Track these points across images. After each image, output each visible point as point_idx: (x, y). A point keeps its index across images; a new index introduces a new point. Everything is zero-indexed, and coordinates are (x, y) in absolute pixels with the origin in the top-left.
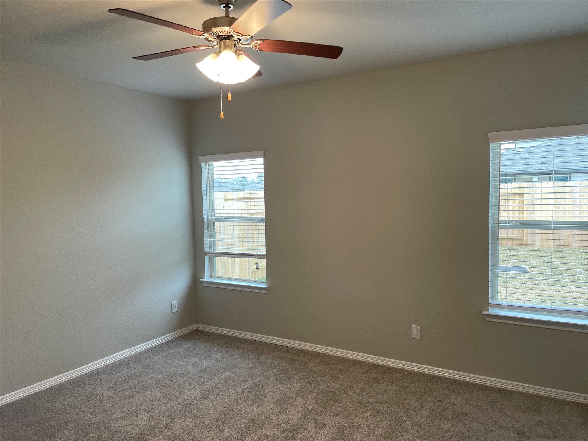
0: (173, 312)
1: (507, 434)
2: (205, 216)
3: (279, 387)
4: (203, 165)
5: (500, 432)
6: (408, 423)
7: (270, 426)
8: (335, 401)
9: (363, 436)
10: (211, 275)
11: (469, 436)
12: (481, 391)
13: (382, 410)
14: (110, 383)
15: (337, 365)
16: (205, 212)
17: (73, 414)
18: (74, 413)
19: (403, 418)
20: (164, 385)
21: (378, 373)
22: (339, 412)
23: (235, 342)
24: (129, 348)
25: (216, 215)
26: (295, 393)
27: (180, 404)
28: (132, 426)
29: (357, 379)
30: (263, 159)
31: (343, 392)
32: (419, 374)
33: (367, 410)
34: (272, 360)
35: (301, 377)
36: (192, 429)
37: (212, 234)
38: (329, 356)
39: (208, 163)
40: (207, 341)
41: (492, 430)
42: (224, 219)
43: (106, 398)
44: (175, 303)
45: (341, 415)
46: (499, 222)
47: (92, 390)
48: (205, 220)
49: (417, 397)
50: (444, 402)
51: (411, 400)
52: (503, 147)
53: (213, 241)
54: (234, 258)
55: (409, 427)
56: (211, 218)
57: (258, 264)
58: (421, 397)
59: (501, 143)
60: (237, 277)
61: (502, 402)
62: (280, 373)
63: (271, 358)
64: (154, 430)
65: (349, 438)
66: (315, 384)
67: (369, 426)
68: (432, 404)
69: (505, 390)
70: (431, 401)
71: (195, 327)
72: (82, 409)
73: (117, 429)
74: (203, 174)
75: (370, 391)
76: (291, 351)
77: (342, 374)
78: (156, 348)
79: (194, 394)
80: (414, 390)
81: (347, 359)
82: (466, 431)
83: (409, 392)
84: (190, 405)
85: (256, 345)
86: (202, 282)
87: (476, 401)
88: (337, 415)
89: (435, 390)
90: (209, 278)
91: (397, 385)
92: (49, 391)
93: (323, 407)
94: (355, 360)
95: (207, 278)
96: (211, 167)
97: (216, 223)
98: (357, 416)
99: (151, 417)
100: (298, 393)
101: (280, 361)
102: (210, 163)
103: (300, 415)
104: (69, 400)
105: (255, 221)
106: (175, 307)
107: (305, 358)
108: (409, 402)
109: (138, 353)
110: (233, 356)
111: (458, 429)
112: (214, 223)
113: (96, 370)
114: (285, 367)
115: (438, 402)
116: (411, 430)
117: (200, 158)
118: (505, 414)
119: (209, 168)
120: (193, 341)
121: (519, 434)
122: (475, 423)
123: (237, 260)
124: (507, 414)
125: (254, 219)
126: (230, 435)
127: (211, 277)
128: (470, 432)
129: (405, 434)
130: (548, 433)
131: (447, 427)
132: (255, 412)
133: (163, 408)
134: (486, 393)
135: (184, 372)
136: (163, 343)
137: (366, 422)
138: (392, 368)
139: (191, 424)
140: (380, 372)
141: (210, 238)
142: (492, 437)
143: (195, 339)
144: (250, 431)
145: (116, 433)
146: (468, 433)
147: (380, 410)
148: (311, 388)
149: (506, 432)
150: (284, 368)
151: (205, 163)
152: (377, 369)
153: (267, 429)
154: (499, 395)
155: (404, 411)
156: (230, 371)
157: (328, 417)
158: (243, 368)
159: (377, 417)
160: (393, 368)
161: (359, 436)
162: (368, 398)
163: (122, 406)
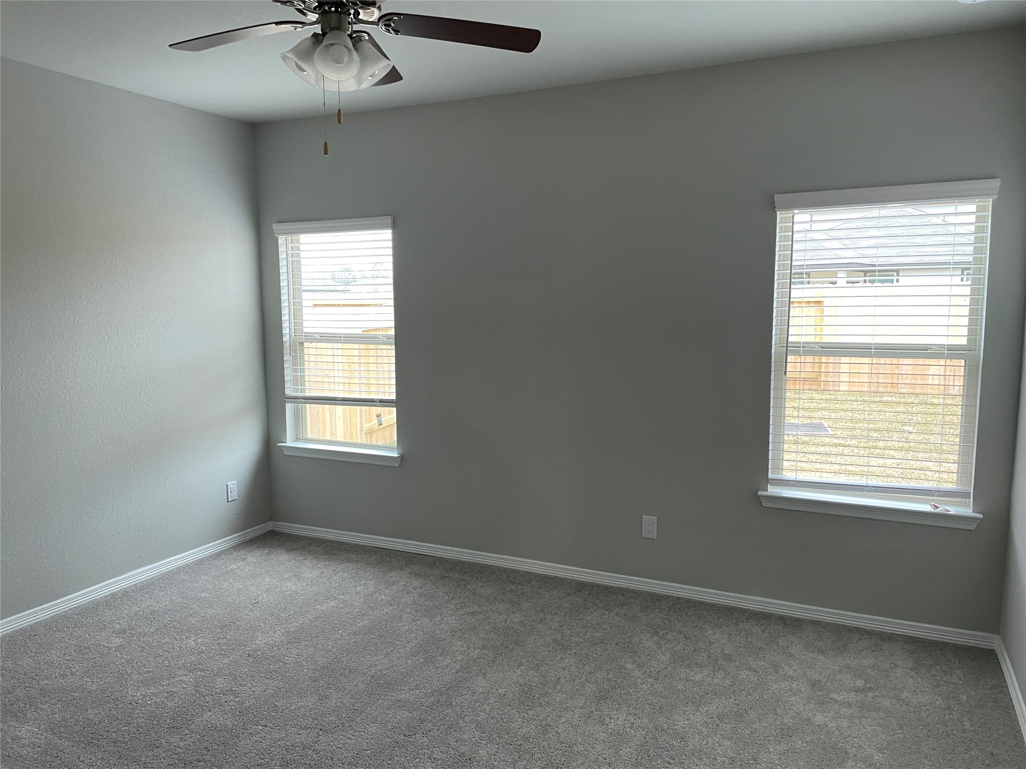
0: (229, 500)
1: (795, 686)
2: (286, 331)
3: (422, 623)
4: (281, 240)
5: (783, 684)
6: (637, 673)
7: (408, 687)
8: (517, 643)
9: (564, 695)
10: (297, 435)
11: (734, 691)
12: (753, 620)
13: (594, 655)
14: (120, 624)
15: (519, 584)
16: (285, 325)
17: (56, 677)
18: (57, 675)
19: (628, 666)
20: (219, 624)
21: (587, 596)
22: (524, 659)
23: (341, 551)
24: (152, 564)
25: (305, 330)
26: (449, 632)
27: (249, 654)
28: (166, 695)
29: (552, 606)
30: (390, 231)
31: (530, 627)
32: (653, 596)
33: (570, 654)
34: (407, 579)
35: (458, 606)
36: (273, 696)
37: (299, 362)
38: (505, 570)
39: (291, 237)
40: (292, 550)
41: (771, 680)
42: (321, 337)
43: (114, 649)
44: (233, 485)
45: (526, 664)
46: (789, 345)
47: (88, 636)
48: (286, 338)
49: (651, 632)
50: (694, 639)
51: (640, 637)
52: (797, 218)
53: (301, 376)
54: (334, 406)
55: (639, 680)
56: (297, 335)
57: (380, 416)
58: (656, 633)
59: (795, 211)
60: (340, 439)
61: (787, 637)
62: (422, 599)
63: (405, 576)
64: (206, 699)
65: (541, 700)
66: (482, 616)
67: (574, 681)
68: (674, 644)
69: (791, 619)
70: (673, 638)
71: (269, 526)
72: (71, 668)
73: (138, 700)
74: (282, 256)
75: (575, 625)
76: (439, 563)
77: (527, 599)
78: (200, 562)
79: (274, 638)
80: (646, 622)
81: (534, 574)
82: (730, 684)
83: (638, 625)
84: (266, 657)
85: (379, 555)
86: (281, 447)
87: (744, 637)
88: (521, 664)
89: (679, 621)
90: (294, 441)
91: (617, 614)
92: (9, 640)
93: (497, 652)
94: (548, 575)
95: (290, 442)
96: (296, 245)
97: (306, 345)
98: (553, 665)
99: (199, 678)
100: (453, 632)
101: (421, 580)
102: (295, 237)
103: (458, 667)
104: (46, 654)
105: (375, 341)
106: (233, 491)
107: (464, 574)
108: (638, 640)
109: (169, 572)
110: (339, 574)
111: (716, 681)
112: (302, 344)
113: (92, 602)
114: (429, 590)
115: (685, 639)
116: (642, 684)
117: (275, 227)
118: (791, 655)
119: (293, 245)
120: (267, 551)
121: (813, 685)
122: (743, 671)
123: (339, 409)
124: (794, 655)
125: (375, 338)
126: (341, 702)
127: (297, 439)
128: (735, 684)
129: (631, 691)
130: (860, 683)
131: (698, 677)
132: (381, 665)
133: (219, 663)
134: (761, 623)
135: (254, 602)
136: (213, 554)
137: (569, 673)
138: (609, 587)
139: (270, 687)
140: (589, 594)
141: (295, 371)
142: (770, 691)
143: (270, 547)
144: (375, 694)
145: (137, 706)
146: (733, 686)
147: (591, 654)
148: (475, 622)
149: (792, 683)
150: (429, 592)
151: (285, 236)
152: (584, 590)
153: (404, 690)
154: (782, 627)
155: (630, 654)
156: (335, 598)
157: (506, 668)
158: (358, 593)
159: (587, 666)
160: (612, 587)
161: (557, 696)
162: (572, 635)
163: (144, 662)
